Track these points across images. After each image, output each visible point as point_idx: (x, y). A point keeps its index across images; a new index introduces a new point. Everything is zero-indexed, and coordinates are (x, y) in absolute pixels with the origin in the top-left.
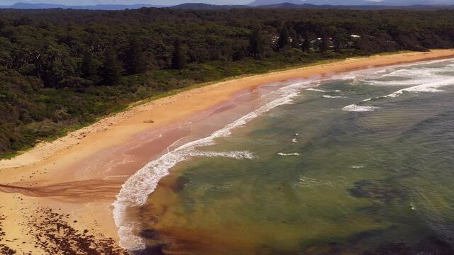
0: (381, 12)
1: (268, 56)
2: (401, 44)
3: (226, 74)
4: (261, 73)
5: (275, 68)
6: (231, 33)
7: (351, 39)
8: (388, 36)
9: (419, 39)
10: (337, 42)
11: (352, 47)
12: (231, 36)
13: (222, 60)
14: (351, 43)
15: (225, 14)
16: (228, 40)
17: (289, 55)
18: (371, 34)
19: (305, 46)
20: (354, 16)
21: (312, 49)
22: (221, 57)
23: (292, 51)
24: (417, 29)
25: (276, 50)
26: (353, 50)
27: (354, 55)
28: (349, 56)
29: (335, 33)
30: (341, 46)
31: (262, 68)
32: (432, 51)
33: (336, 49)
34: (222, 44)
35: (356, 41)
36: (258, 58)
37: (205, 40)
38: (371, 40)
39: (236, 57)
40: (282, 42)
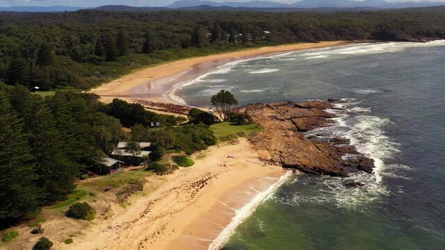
0: (289, 14)
1: (206, 46)
2: (300, 38)
3: (181, 57)
4: (204, 56)
5: (213, 53)
6: (176, 30)
7: (264, 34)
8: (291, 32)
9: (313, 34)
10: (254, 36)
11: (264, 40)
12: (177, 32)
13: (176, 48)
14: (264, 37)
15: (156, 16)
16: (176, 35)
17: (220, 45)
18: (278, 30)
19: (231, 39)
20: (267, 17)
21: (236, 42)
22: (174, 46)
23: (222, 42)
24: (312, 27)
25: (211, 42)
26: (266, 41)
27: (266, 45)
28: (263, 46)
29: (252, 30)
30: (257, 39)
31: (203, 53)
32: (322, 42)
33: (253, 41)
34: (172, 38)
35: (267, 36)
36: (200, 47)
37: (159, 34)
38: (278, 35)
39: (184, 46)
40: (214, 37)
